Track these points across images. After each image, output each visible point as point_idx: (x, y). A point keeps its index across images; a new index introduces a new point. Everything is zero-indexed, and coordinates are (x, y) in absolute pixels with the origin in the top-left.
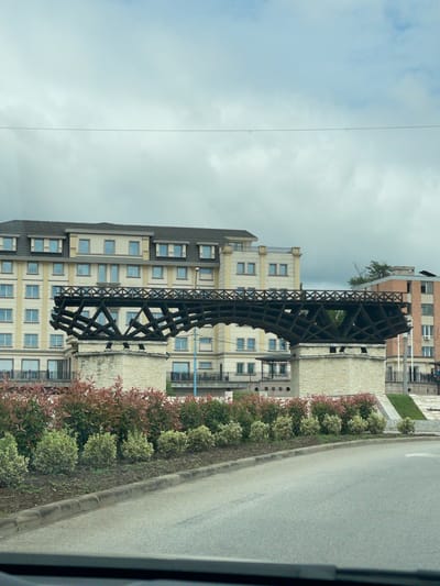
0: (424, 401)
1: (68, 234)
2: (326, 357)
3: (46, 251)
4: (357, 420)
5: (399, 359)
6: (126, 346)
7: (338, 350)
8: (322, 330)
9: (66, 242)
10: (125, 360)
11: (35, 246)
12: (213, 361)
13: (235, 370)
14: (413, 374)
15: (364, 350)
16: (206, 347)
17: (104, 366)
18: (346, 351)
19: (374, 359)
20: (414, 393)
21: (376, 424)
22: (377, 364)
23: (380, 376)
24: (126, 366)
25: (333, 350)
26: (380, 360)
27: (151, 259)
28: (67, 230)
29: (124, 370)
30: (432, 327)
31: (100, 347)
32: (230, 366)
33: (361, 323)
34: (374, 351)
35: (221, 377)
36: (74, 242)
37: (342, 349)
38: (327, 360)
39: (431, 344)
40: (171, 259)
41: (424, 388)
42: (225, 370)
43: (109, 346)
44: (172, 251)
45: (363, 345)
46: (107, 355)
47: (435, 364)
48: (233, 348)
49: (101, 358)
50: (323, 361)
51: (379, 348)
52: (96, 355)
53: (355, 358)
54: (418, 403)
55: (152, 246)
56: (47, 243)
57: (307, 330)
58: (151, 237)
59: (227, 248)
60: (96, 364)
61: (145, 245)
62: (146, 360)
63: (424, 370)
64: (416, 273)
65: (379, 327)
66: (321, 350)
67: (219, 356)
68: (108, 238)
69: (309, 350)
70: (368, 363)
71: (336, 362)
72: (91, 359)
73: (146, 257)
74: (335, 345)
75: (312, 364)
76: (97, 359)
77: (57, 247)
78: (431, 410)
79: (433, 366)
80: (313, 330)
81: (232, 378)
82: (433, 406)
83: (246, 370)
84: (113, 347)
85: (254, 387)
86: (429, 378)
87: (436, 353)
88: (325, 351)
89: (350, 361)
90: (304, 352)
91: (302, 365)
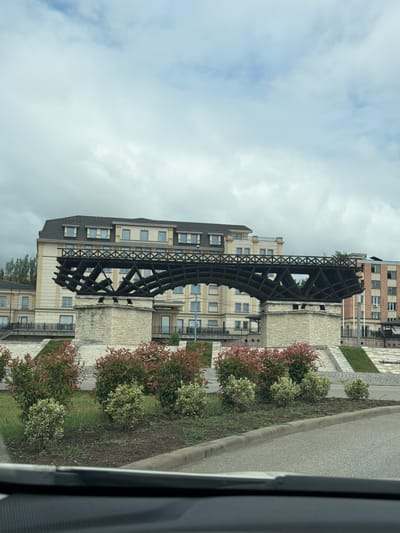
0: (376, 353)
1: (114, 226)
2: (290, 313)
3: (98, 237)
4: (285, 384)
5: (354, 320)
6: (116, 300)
7: (300, 307)
8: (287, 289)
9: (113, 231)
10: (114, 313)
11: (90, 234)
12: (219, 320)
13: (233, 326)
14: (365, 332)
15: (322, 308)
16: (213, 309)
17: (97, 317)
18: (307, 308)
19: (331, 316)
20: (366, 345)
21: (314, 387)
22: (334, 320)
23: (337, 330)
24: (114, 318)
25: (295, 307)
26: (336, 317)
27: (174, 244)
28: (114, 223)
29: (113, 321)
30: (379, 298)
31: (94, 301)
32: (230, 323)
33: (320, 284)
34: (331, 309)
35: (224, 331)
36: (119, 231)
37: (303, 306)
38: (290, 316)
39: (378, 310)
40: (189, 244)
41: (374, 342)
42: (227, 326)
43: (101, 300)
44: (189, 239)
45: (322, 304)
46: (100, 308)
47: (382, 324)
48: (232, 310)
49: (94, 311)
50: (286, 316)
51: (336, 306)
52: (90, 308)
53: (315, 314)
54: (370, 355)
55: (176, 235)
56: (99, 232)
57: (273, 290)
58: (175, 229)
59: (230, 237)
60: (89, 316)
61: (170, 234)
62: (133, 314)
63: (373, 328)
64: (368, 258)
65: (336, 288)
66: (286, 307)
67: (223, 316)
68: (143, 229)
69: (275, 307)
70: (325, 319)
71: (298, 318)
72: (86, 311)
73: (171, 243)
74: (297, 303)
75: (276, 319)
76: (91, 311)
77: (106, 235)
78: (383, 362)
79: (380, 326)
80: (279, 289)
81: (232, 332)
82: (385, 358)
83: (242, 326)
84: (105, 301)
85: (244, 338)
86: (377, 335)
87: (381, 317)
88: (289, 308)
89: (310, 317)
90: (271, 309)
91: (269, 319)
